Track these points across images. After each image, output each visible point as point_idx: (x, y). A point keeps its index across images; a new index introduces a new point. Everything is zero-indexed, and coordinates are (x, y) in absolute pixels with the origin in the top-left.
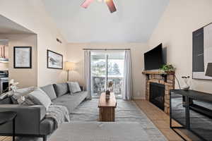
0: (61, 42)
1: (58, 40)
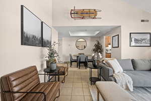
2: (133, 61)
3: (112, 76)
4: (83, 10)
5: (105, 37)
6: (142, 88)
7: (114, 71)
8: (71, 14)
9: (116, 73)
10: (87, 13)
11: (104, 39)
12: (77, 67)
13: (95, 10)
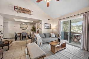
0: (50, 20)
1: (49, 19)
2: (45, 34)
3: (36, 41)
4: (23, 8)
5: (37, 24)
6: (46, 43)
7: (37, 39)
8: (14, 8)
9: (38, 39)
10: (25, 11)
11: (37, 25)
12: (21, 40)
13: (30, 10)
